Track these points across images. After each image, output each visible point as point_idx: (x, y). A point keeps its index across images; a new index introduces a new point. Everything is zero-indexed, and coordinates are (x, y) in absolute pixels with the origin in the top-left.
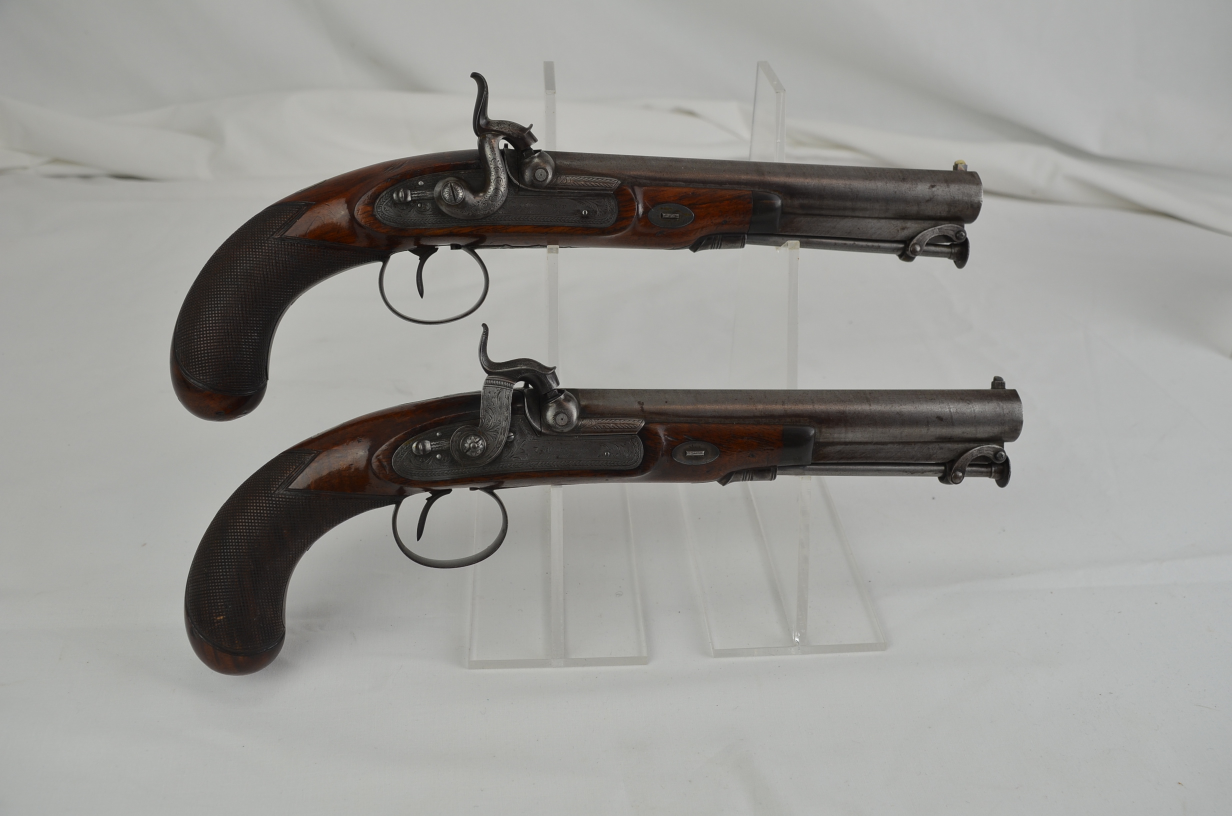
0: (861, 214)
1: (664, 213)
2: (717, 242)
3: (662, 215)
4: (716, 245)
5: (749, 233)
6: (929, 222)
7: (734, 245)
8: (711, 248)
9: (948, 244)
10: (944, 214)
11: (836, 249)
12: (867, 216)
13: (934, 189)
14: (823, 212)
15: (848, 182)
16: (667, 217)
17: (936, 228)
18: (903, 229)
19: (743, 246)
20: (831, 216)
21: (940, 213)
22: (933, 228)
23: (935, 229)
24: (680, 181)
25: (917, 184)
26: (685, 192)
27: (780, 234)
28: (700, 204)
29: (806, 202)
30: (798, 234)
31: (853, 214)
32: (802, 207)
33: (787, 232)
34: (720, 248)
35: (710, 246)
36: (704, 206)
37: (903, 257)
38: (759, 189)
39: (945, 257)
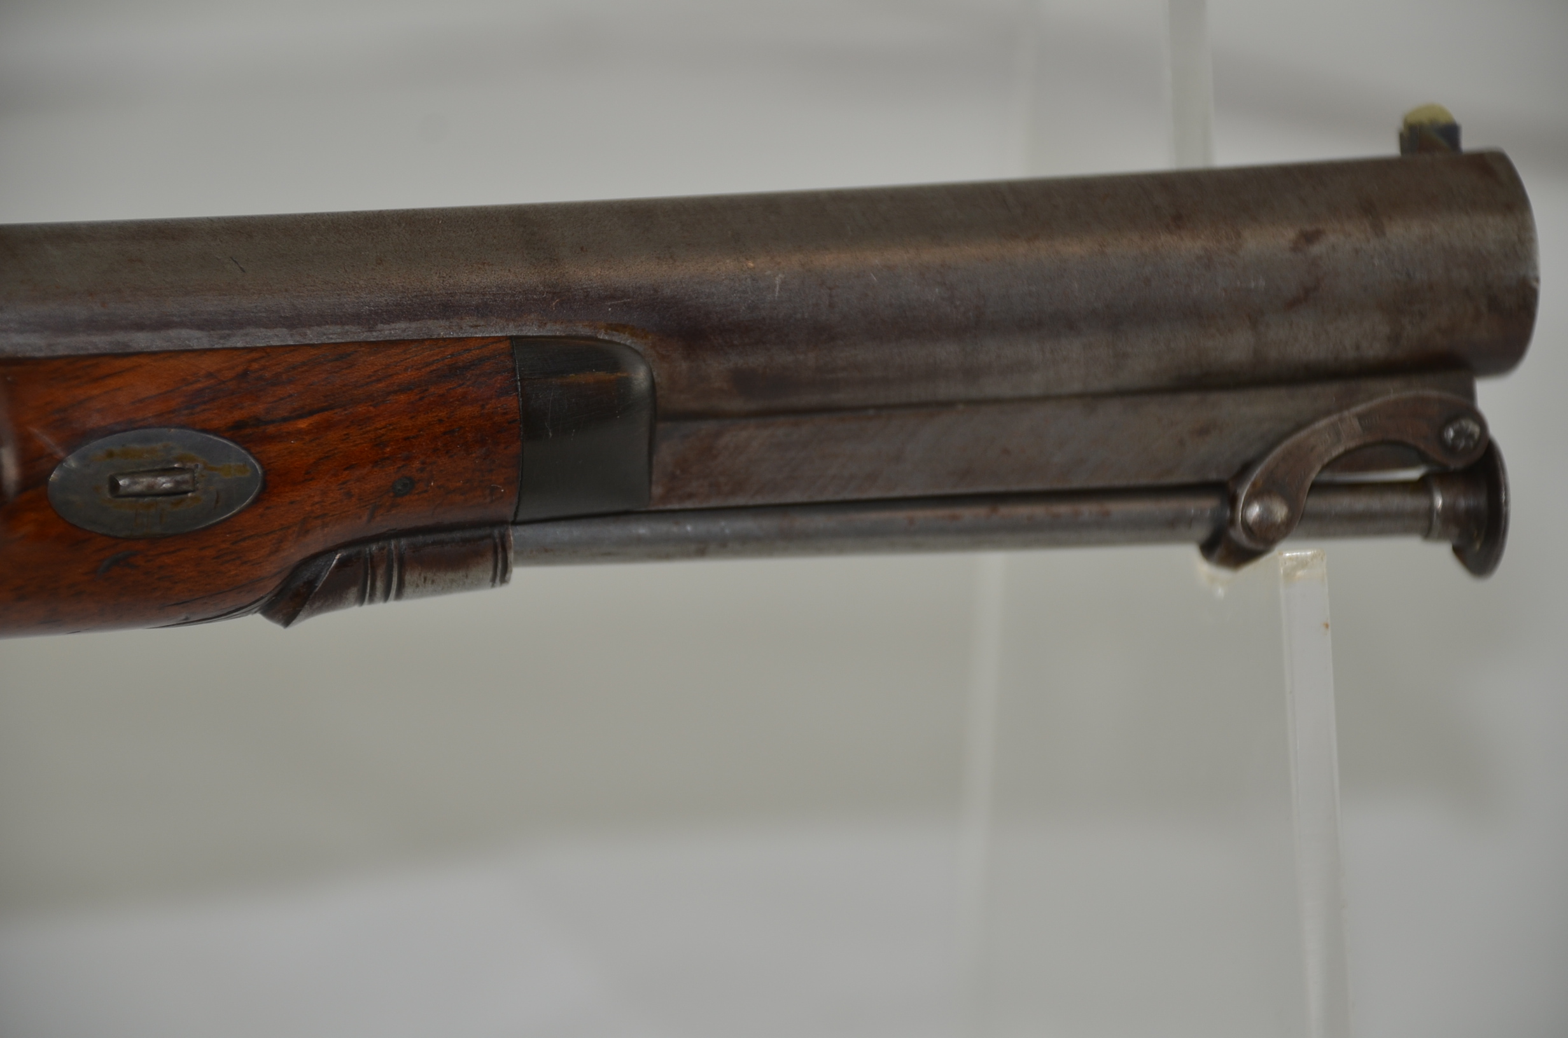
0: (1005, 389)
1: (124, 475)
2: (381, 572)
3: (114, 486)
4: (380, 585)
5: (520, 518)
6: (1317, 389)
7: (461, 574)
8: (361, 600)
9: (1413, 474)
10: (1376, 351)
11: (917, 547)
12: (1034, 391)
13: (1317, 249)
14: (840, 397)
15: (932, 255)
16: (138, 488)
17: (1346, 413)
18: (1203, 431)
19: (501, 575)
20: (879, 408)
21: (1358, 347)
22: (1335, 418)
23: (1341, 420)
24: (182, 325)
25: (1238, 235)
26: (210, 375)
27: (661, 507)
28: (285, 420)
29: (756, 360)
30: (740, 501)
31: (974, 393)
32: (743, 381)
33: (690, 496)
34: (399, 595)
35: (353, 592)
36: (303, 424)
37: (1219, 551)
38: (542, 325)
39: (1406, 531)
